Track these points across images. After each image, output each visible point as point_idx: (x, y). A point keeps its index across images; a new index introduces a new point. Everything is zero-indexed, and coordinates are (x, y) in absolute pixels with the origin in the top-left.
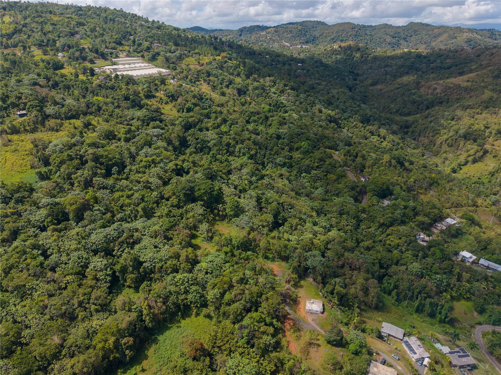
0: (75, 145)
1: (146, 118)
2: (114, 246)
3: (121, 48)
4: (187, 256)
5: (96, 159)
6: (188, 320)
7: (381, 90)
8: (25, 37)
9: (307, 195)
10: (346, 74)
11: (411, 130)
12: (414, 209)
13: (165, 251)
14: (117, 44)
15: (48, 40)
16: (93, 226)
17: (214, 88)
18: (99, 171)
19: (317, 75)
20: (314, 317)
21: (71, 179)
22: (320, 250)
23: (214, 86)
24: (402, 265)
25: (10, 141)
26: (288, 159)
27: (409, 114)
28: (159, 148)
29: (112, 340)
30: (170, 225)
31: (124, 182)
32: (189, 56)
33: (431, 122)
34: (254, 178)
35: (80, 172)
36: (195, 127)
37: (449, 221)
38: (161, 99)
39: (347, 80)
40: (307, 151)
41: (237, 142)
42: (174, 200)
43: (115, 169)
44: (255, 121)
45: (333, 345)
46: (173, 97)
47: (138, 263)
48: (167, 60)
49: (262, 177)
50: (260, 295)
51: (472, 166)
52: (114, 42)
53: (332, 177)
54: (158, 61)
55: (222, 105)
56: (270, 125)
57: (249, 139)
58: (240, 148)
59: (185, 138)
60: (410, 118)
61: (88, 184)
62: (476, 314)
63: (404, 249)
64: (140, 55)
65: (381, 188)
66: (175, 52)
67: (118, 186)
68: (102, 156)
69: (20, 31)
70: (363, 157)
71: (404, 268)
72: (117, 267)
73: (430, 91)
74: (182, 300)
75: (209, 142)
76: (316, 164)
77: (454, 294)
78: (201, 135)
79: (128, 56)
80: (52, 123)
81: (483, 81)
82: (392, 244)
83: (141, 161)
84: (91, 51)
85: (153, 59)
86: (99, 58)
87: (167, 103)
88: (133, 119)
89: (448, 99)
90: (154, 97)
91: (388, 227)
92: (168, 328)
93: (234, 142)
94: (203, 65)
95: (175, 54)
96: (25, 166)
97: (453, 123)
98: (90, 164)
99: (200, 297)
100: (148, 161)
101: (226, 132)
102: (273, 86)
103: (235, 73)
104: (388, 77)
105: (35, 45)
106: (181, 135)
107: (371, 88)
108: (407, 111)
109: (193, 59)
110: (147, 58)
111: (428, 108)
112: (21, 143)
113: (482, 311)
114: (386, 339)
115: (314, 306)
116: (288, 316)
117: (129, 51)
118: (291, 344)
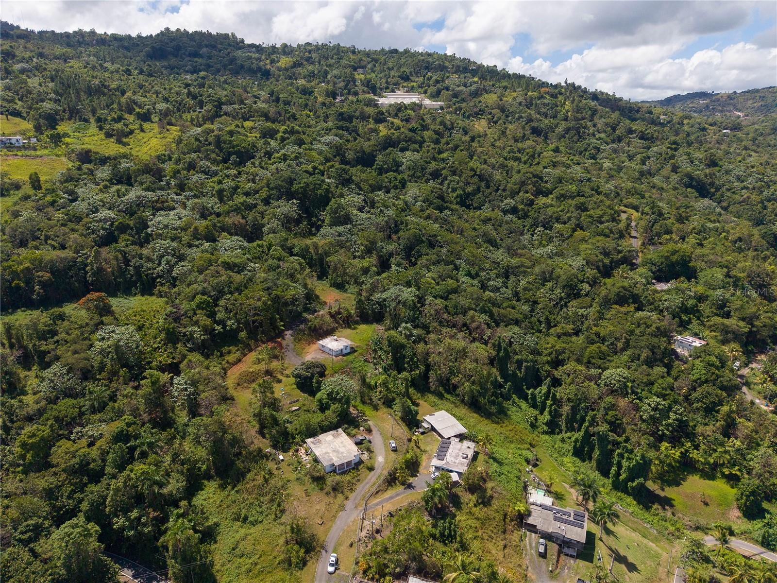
5: (218, 143)
6: (146, 298)
9: (510, 250)
13: (179, 221)
18: (213, 156)
20: (321, 356)
26: (526, 205)
29: (25, 265)
36: (397, 146)
43: (232, 158)
52: (399, 77)
54: (442, 97)
58: (451, 181)
59: (372, 156)
62: (734, 513)
64: (423, 90)
65: (667, 258)
68: (225, 141)
69: (300, 65)
72: (117, 223)
77: (694, 454)
79: (407, 92)
83: (274, 158)
84: (363, 85)
85: (438, 95)
86: (369, 93)
92: (115, 297)
93: (448, 173)
101: (443, 159)
106: (368, 151)
110: (429, 93)
113: (754, 512)
114: (421, 430)
115: (332, 344)
116: (279, 340)
117: (413, 87)
118: (240, 365)
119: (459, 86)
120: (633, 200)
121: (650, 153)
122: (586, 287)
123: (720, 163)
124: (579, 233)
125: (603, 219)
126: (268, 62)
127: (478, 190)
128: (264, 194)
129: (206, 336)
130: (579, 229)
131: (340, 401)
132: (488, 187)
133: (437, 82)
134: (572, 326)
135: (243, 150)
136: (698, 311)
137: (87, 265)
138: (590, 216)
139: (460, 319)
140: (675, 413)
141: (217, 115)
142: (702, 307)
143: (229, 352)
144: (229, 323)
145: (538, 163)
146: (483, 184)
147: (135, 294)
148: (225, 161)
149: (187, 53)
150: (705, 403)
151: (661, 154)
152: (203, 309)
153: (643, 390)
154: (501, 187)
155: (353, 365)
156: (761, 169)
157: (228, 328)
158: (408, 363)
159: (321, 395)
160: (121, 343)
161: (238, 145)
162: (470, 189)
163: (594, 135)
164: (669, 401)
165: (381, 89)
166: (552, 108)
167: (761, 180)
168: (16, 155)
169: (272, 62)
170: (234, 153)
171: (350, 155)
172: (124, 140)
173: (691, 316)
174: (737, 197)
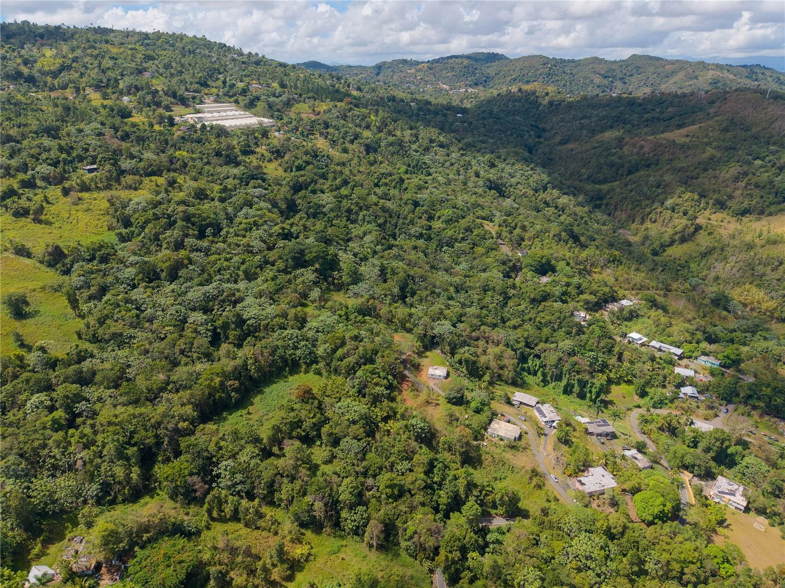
0: (160, 203)
1: (245, 176)
2: (214, 305)
3: (206, 91)
4: (296, 315)
5: (187, 218)
6: (296, 377)
7: (572, 150)
8: (77, 75)
9: (446, 271)
10: (526, 129)
11: (605, 202)
12: (579, 287)
13: (271, 310)
14: (202, 85)
15: (109, 80)
16: (188, 284)
17: (334, 143)
18: (191, 232)
19: (482, 130)
20: (436, 382)
21: (159, 240)
22: (451, 321)
23: (334, 141)
24: (552, 343)
25: (80, 199)
26: (427, 230)
27: (605, 181)
28: (261, 209)
29: (217, 380)
30: (276, 287)
31: (221, 245)
32: (300, 101)
33: (631, 191)
34: (379, 247)
35: (168, 233)
36: (306, 189)
37: (625, 302)
38: (263, 155)
39: (527, 136)
40: (451, 220)
41: (361, 209)
42: (280, 264)
43: (209, 231)
44: (386, 184)
45: (454, 404)
46: (278, 154)
47: (240, 322)
48: (270, 106)
49: (390, 247)
50: (375, 352)
51: (680, 246)
52: (197, 83)
53: (480, 250)
54: (258, 108)
55: (344, 164)
56: (406, 189)
57: (376, 205)
58: (364, 216)
59: (293, 201)
60: (605, 187)
61: (179, 245)
62: (636, 397)
63: (556, 326)
64: (232, 100)
65: (540, 262)
66: (280, 96)
67: (213, 249)
68: (194, 215)
69: (69, 68)
70: (524, 228)
71: (553, 346)
72: (219, 323)
73: (635, 150)
74: (290, 355)
75: (324, 207)
76: (461, 236)
77: (612, 375)
78: (315, 199)
79: (216, 101)
80: (129, 179)
81: (707, 136)
82: (543, 321)
83: (241, 223)
84: (166, 94)
85: (250, 105)
86: (177, 104)
87: (270, 161)
88: (228, 178)
89: (658, 161)
90: (253, 152)
91: (540, 302)
93: (357, 208)
94: (319, 113)
95: (280, 98)
96: (102, 227)
97: (659, 191)
98: (180, 223)
99: (310, 353)
100: (249, 223)
101: (346, 196)
102: (415, 142)
103: (364, 124)
104: (584, 132)
105: (90, 86)
106: (289, 197)
107: (560, 148)
108: (601, 176)
109: (306, 105)
110: (242, 104)
111: (630, 173)
112: (94, 202)
113: (643, 394)
115: (437, 371)
116: (407, 379)
117: (218, 95)
119: (268, 96)
133: (243, 91)
159: (476, 404)
165: (188, 99)
172: (42, 217)
174: (517, 191)
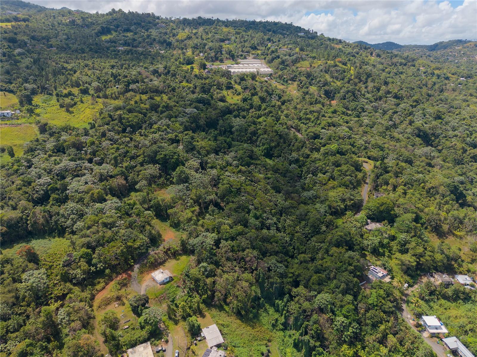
0: (121, 109)
2: (68, 175)
3: (253, 52)
5: (121, 119)
6: (61, 239)
14: (253, 48)
18: (117, 128)
20: (152, 284)
23: (302, 86)
25: (96, 102)
28: (176, 121)
31: (127, 140)
32: (305, 60)
37: (461, 278)
38: (236, 91)
41: (265, 133)
43: (128, 129)
47: (66, 189)
48: (283, 62)
52: (250, 47)
53: (333, 183)
54: (274, 63)
57: (276, 132)
61: (105, 135)
64: (263, 57)
67: (120, 141)
68: (124, 118)
69: (190, 38)
72: (50, 186)
74: (62, 222)
78: (233, 121)
79: (254, 58)
80: (129, 94)
84: (227, 53)
85: (271, 61)
86: (230, 59)
87: (238, 94)
90: (232, 88)
92: (44, 238)
93: (261, 133)
95: (292, 57)
98: (114, 122)
100: (156, 129)
101: (260, 123)
110: (267, 60)
114: (199, 338)
115: (160, 275)
116: (129, 272)
117: (258, 55)
118: (104, 291)
119: (285, 55)
120: (374, 153)
121: (399, 109)
122: (324, 228)
123: (443, 116)
124: (331, 183)
125: (347, 174)
126: (171, 35)
127: (278, 145)
128: (140, 159)
129: (84, 276)
130: (331, 180)
131: (151, 324)
132: (285, 143)
133: (273, 52)
134: (310, 256)
135: (134, 124)
136: (390, 247)
137: (28, 220)
138: (340, 171)
139: (241, 254)
140: (353, 328)
141: (127, 91)
142: (392, 243)
143: (99, 283)
144: (99, 266)
145: (319, 124)
146: (282, 141)
147: (54, 237)
148: (124, 131)
149: (123, 30)
150: (372, 322)
151: (405, 110)
152: (84, 258)
153: (338, 310)
154: (292, 144)
155: (168, 292)
156: (469, 122)
157: (98, 269)
158: (201, 290)
159: (142, 319)
160: (34, 285)
161: (131, 121)
162: (273, 144)
163: (364, 95)
164: (349, 320)
165: (238, 57)
166: (341, 73)
167: (467, 130)
168: (6, 124)
169: (174, 35)
170: (129, 126)
171: (202, 122)
172: (71, 109)
173: (385, 250)
